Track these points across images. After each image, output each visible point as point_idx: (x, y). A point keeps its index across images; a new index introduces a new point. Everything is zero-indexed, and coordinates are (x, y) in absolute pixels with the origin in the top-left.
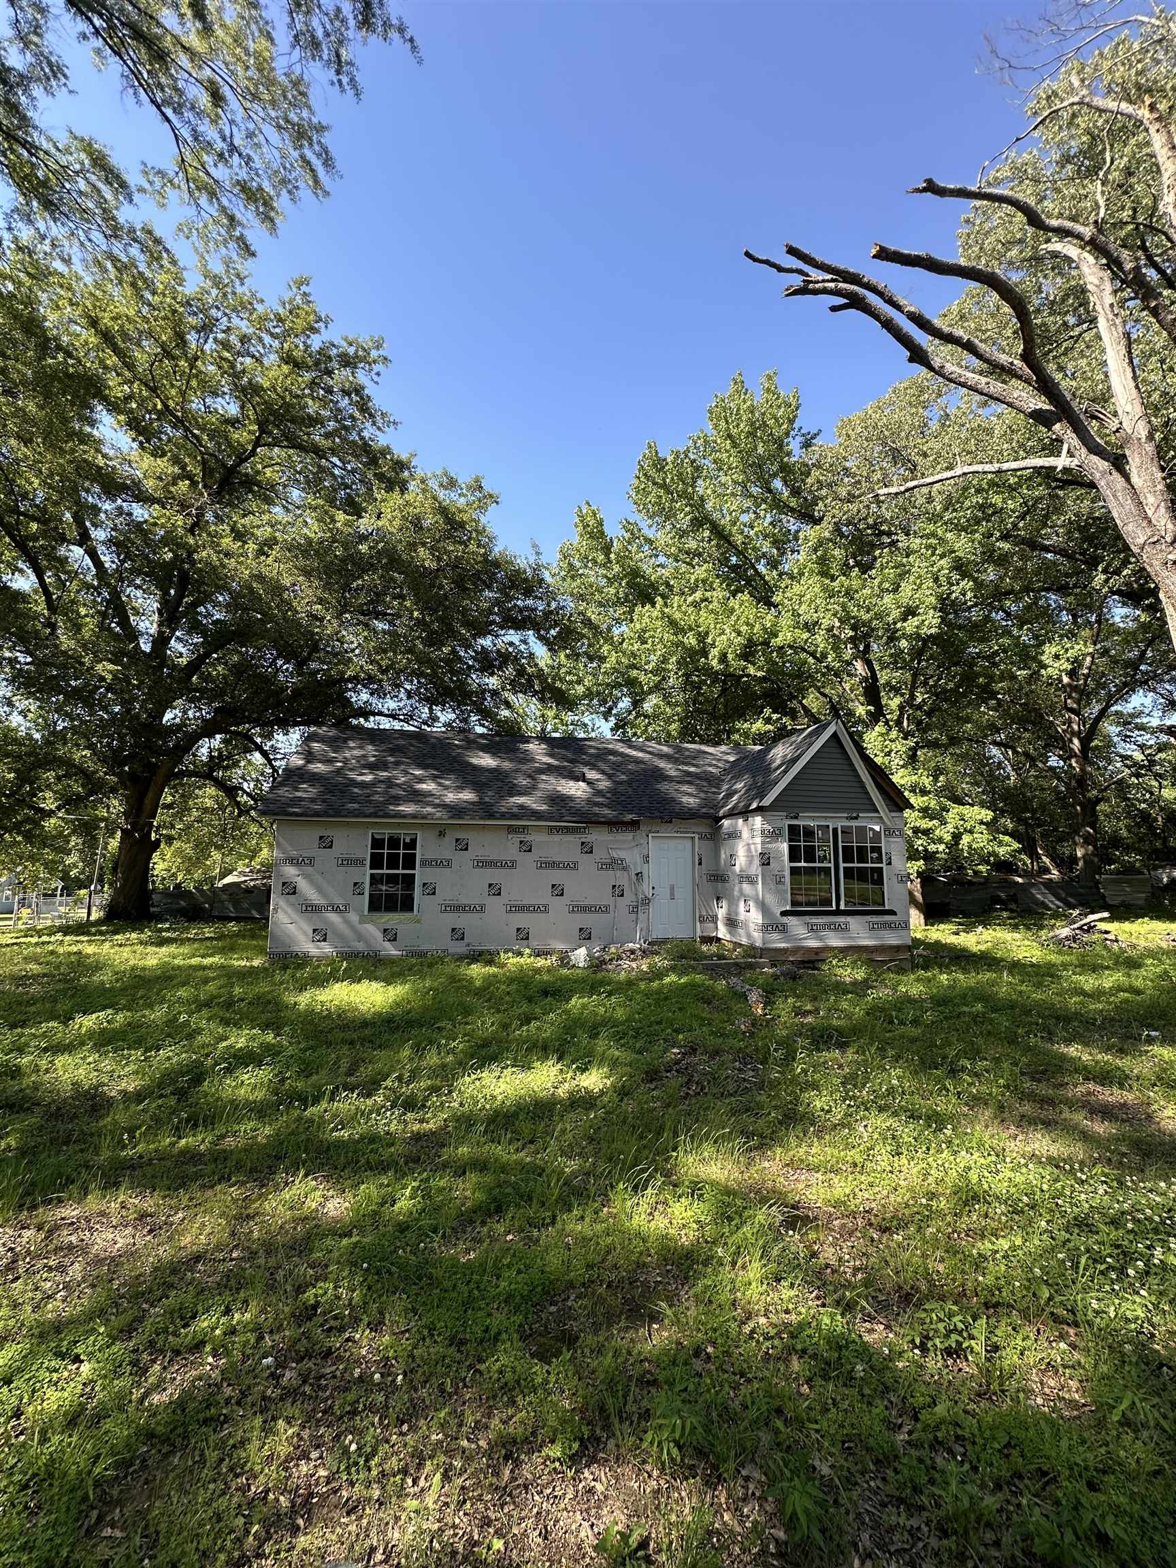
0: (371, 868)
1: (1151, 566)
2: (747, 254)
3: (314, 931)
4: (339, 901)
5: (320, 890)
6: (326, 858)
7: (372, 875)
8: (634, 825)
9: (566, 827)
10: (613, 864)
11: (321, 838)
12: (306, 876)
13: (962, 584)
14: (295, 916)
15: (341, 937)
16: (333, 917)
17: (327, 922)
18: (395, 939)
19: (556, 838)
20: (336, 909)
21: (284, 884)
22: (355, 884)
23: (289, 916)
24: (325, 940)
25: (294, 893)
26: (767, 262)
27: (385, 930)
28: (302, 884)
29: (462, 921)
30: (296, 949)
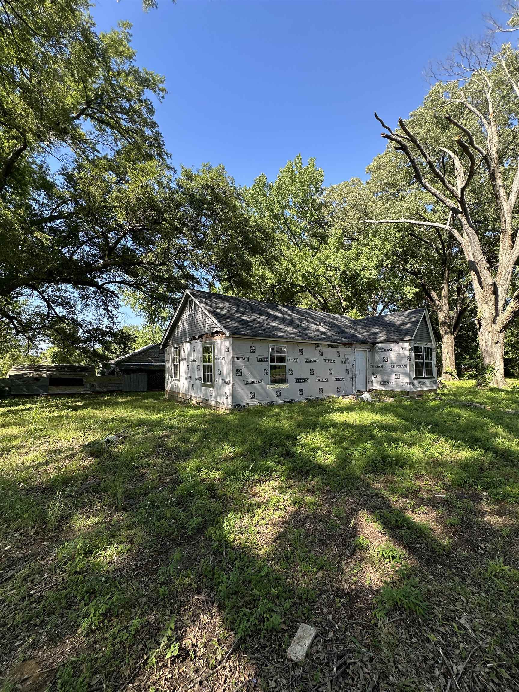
0: (271, 362)
1: (480, 267)
2: (376, 115)
3: (250, 393)
4: (259, 378)
5: (252, 373)
6: (253, 357)
7: (271, 365)
8: (351, 344)
9: (332, 345)
10: (345, 361)
11: (251, 347)
12: (246, 366)
13: (387, 261)
14: (243, 387)
15: (261, 395)
16: (257, 386)
17: (256, 389)
18: (280, 396)
19: (329, 350)
20: (258, 382)
21: (237, 370)
22: (265, 370)
23: (240, 386)
24: (254, 398)
25: (241, 375)
26: (381, 121)
27: (277, 392)
28: (245, 371)
29: (303, 386)
30: (244, 403)
